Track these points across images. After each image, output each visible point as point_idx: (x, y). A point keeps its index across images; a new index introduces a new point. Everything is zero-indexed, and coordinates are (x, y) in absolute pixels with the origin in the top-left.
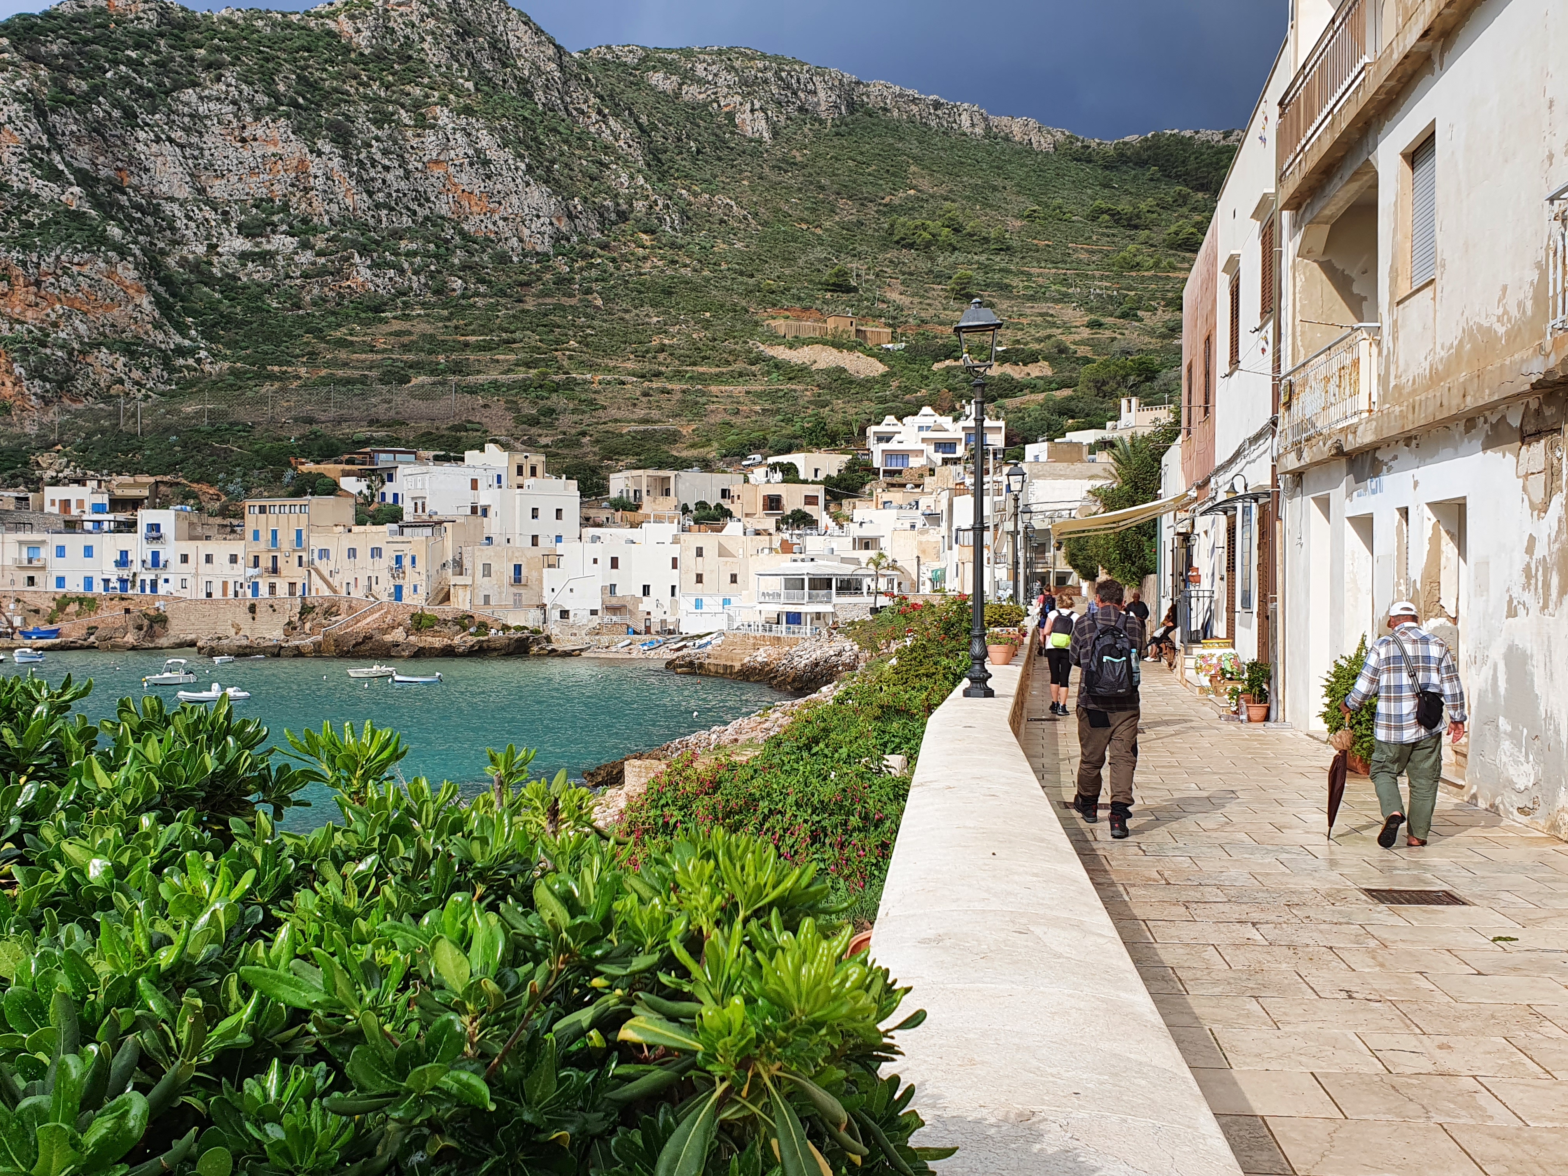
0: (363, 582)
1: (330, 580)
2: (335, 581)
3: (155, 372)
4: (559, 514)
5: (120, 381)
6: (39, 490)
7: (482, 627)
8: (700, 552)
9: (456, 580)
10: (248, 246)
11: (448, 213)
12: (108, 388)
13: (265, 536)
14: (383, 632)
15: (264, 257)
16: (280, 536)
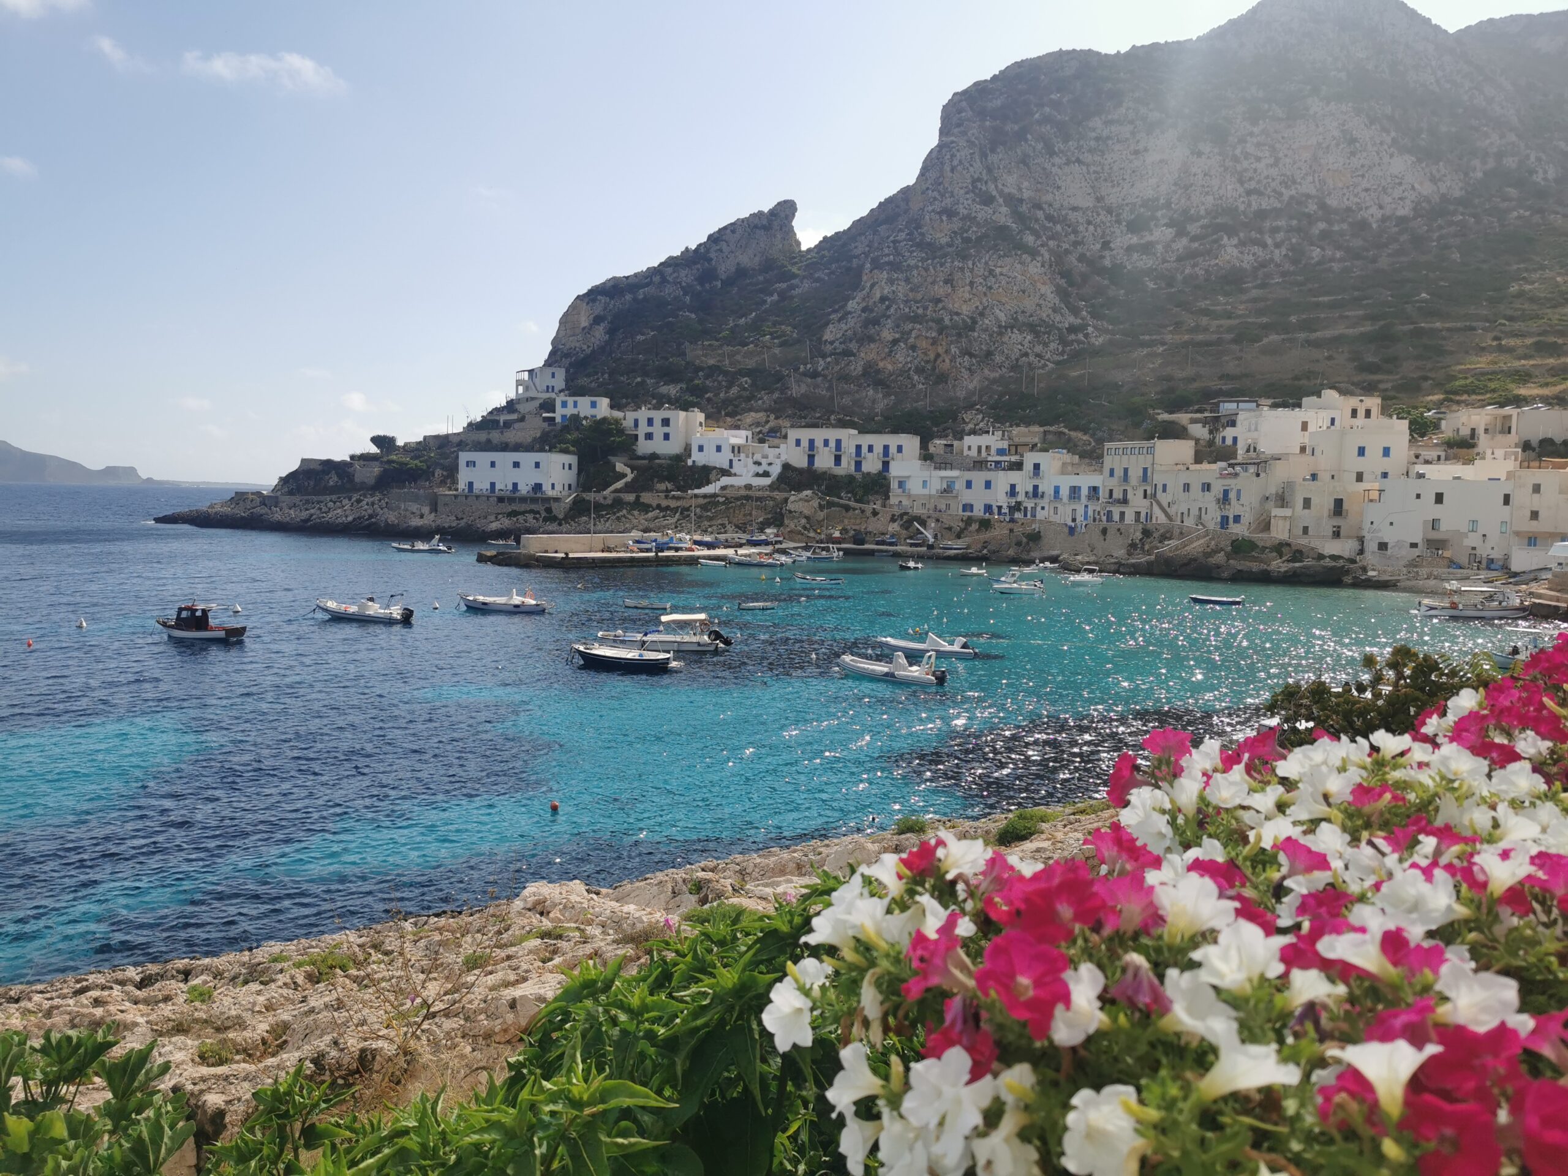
0: (1195, 512)
1: (1168, 510)
2: (1172, 511)
3: (1053, 346)
4: (1386, 452)
5: (1026, 355)
6: (961, 439)
7: (1298, 555)
8: (1537, 489)
9: (1277, 512)
10: (1135, 240)
11: (1314, 192)
12: (1017, 360)
13: (1119, 473)
14: (1207, 555)
15: (1147, 248)
16: (1130, 473)
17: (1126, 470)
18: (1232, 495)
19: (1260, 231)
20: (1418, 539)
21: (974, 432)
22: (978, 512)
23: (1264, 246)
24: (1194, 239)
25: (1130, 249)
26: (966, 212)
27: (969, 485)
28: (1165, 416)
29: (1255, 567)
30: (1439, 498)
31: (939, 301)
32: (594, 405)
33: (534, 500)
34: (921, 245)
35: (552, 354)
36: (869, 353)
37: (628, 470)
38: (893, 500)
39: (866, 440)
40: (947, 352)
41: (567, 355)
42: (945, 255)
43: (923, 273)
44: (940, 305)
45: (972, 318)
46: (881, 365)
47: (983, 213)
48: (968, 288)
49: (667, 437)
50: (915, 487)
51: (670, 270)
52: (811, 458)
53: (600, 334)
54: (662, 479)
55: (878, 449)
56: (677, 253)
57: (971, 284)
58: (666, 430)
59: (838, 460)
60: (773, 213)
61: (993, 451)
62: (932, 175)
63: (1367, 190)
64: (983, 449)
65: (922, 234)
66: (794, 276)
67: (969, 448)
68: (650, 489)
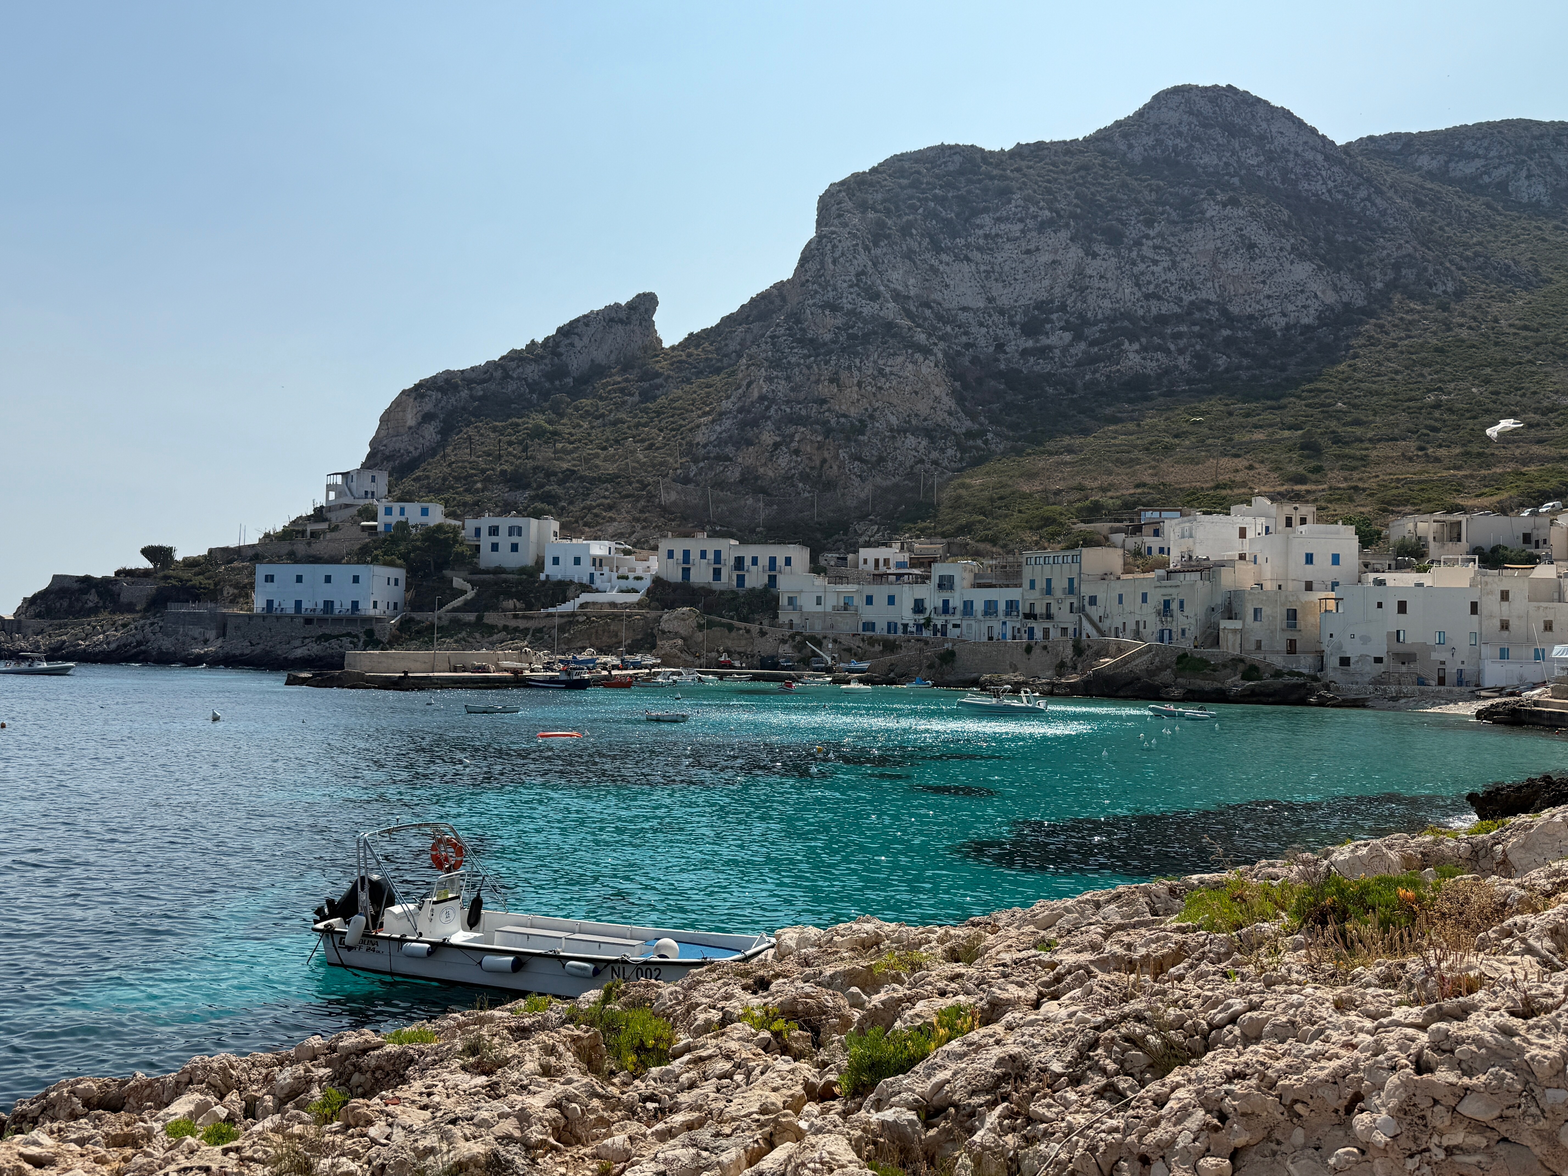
0: (1131, 626)
1: (1100, 625)
2: (1105, 625)
3: (950, 452)
4: (1336, 560)
5: (922, 461)
6: (856, 552)
7: (1252, 671)
8: (1505, 596)
9: (1225, 624)
10: (1030, 343)
11: (1213, 298)
12: (912, 467)
13: (1041, 584)
14: (1151, 673)
15: (1044, 352)
16: (1053, 584)
17: (1049, 581)
18: (1175, 606)
19: (1162, 336)
20: (1382, 654)
21: (868, 545)
22: (881, 630)
23: (1168, 352)
24: (1092, 344)
25: (1025, 353)
26: (850, 307)
27: (869, 600)
28: (1082, 526)
29: (1207, 685)
30: (1402, 607)
31: (823, 401)
32: (425, 512)
33: (351, 621)
34: (802, 342)
35: (369, 457)
36: (747, 457)
37: (469, 586)
38: (784, 617)
39: (749, 552)
40: (836, 457)
41: (388, 458)
42: (830, 352)
43: (805, 371)
44: (825, 407)
45: (861, 421)
46: (761, 470)
47: (868, 309)
48: (856, 388)
49: (515, 548)
50: (808, 604)
51: (513, 364)
52: (686, 572)
53: (430, 432)
54: (509, 596)
55: (764, 561)
56: (521, 345)
57: (859, 384)
58: (515, 539)
59: (717, 573)
60: (632, 306)
61: (892, 563)
62: (813, 266)
63: (1269, 297)
64: (881, 563)
65: (803, 330)
66: (657, 375)
67: (865, 561)
68: (495, 608)
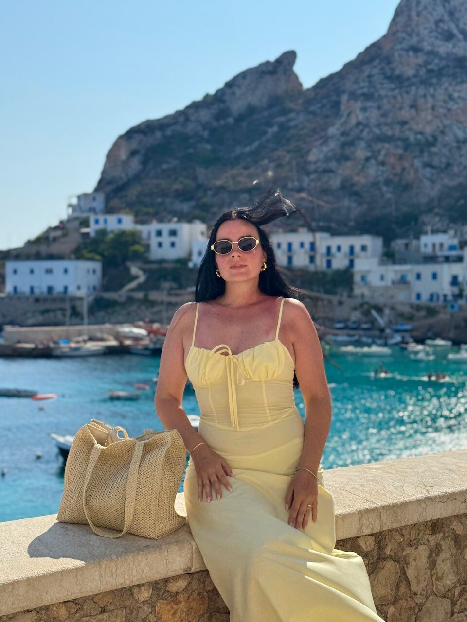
6: (419, 238)
21: (430, 232)
22: (426, 300)
27: (419, 276)
32: (120, 221)
33: (63, 300)
37: (140, 273)
38: (357, 291)
39: (336, 242)
41: (109, 183)
42: (410, 86)
43: (392, 101)
44: (406, 127)
45: (434, 136)
46: (356, 179)
47: (444, 48)
48: (430, 111)
49: (173, 245)
50: (374, 280)
51: (191, 111)
52: (290, 259)
53: (135, 164)
55: (345, 249)
57: (433, 108)
58: (173, 239)
59: (312, 259)
60: (279, 61)
61: (446, 246)
64: (437, 247)
65: (393, 69)
66: (291, 111)
67: (426, 246)
68: (157, 288)
